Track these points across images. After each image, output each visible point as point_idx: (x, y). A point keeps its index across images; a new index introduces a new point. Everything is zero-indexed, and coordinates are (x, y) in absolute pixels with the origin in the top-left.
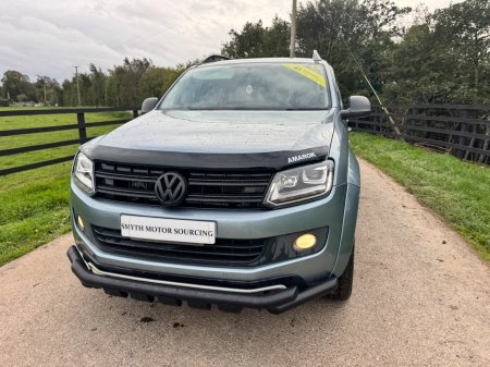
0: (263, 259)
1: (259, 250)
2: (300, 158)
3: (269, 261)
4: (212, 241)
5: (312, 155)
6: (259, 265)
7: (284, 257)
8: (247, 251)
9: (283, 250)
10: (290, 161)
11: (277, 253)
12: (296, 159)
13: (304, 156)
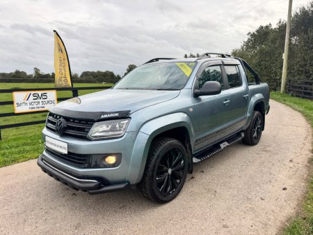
0: (86, 165)
1: (84, 160)
2: (109, 116)
3: (89, 167)
4: (66, 152)
5: (117, 115)
6: (85, 168)
7: (97, 166)
8: (80, 160)
9: (96, 162)
10: (102, 117)
11: (93, 164)
12: (106, 116)
13: (112, 115)
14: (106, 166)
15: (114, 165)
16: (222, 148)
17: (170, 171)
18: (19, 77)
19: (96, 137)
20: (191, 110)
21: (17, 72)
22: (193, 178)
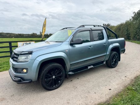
3: (18, 73)
5: (27, 52)
10: (22, 53)
11: (19, 72)
12: (23, 53)
13: (25, 53)
14: (23, 73)
15: (26, 73)
16: (89, 68)
17: (54, 77)
18: (34, 35)
19: (20, 61)
20: (67, 51)
21: (34, 34)
22: (72, 81)
